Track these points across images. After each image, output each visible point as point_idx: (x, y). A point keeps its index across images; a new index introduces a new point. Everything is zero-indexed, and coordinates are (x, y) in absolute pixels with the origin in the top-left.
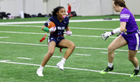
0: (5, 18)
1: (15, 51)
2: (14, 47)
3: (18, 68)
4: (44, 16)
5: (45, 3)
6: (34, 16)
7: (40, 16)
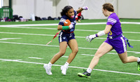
0: (17, 21)
1: (27, 51)
2: (26, 47)
3: (29, 66)
4: (53, 19)
5: (55, 7)
6: (44, 19)
7: (50, 18)
